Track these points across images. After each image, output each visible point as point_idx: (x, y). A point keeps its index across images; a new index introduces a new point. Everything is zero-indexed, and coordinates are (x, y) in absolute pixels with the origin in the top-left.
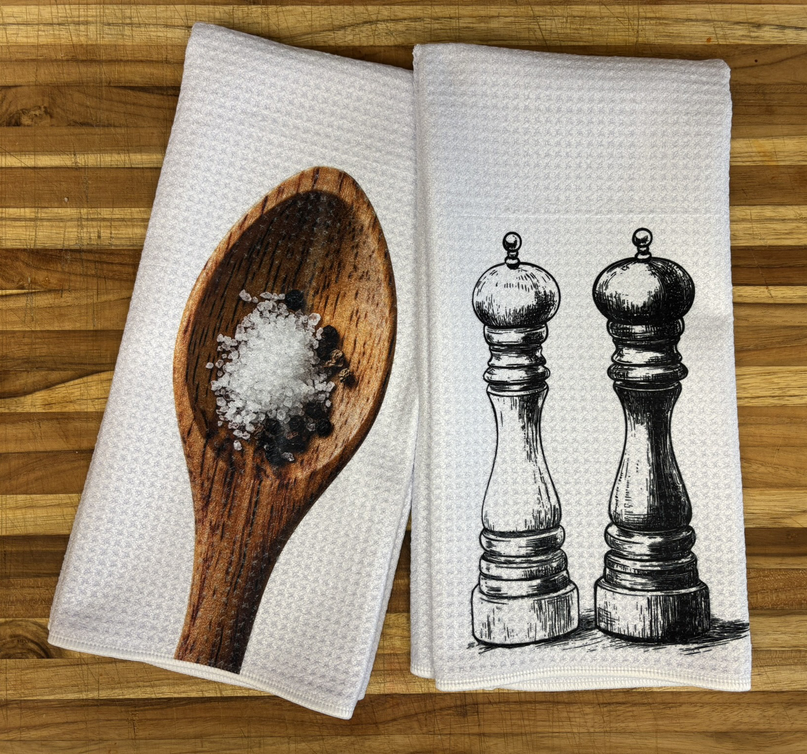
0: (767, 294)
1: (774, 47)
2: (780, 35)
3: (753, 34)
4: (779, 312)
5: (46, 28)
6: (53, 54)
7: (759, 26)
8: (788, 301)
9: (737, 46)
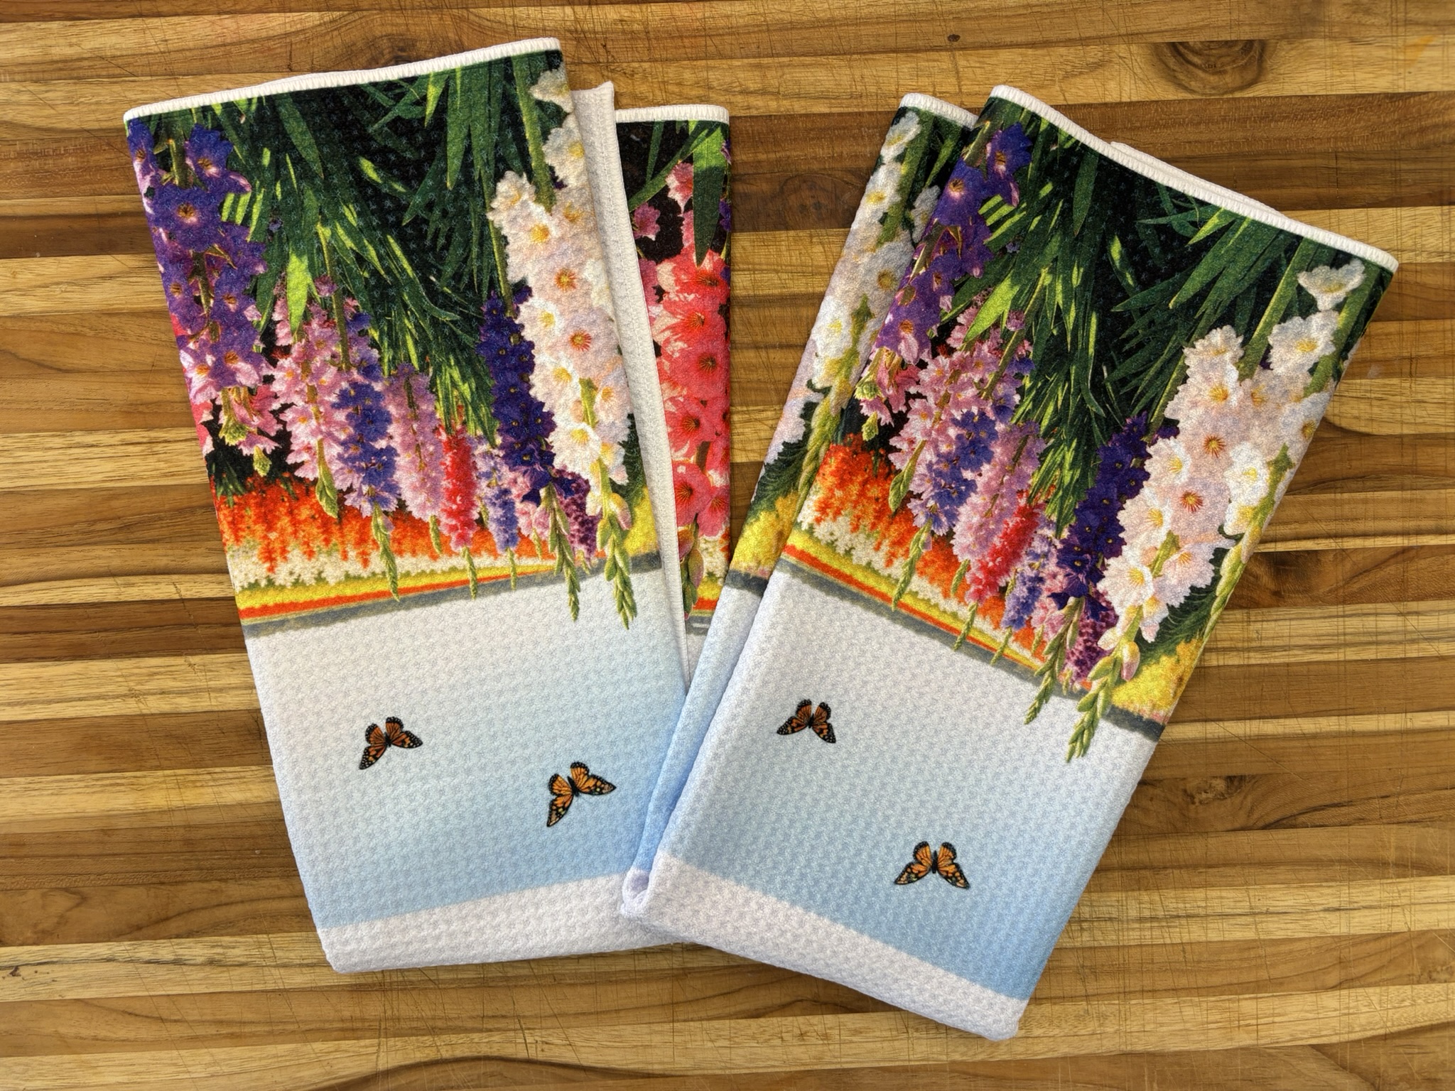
0: (182, 588)
1: (189, 934)
2: (181, 952)
3: (220, 950)
4: (163, 562)
5: (1196, 911)
6: (1186, 876)
7: (211, 962)
8: (150, 578)
9: (242, 932)
